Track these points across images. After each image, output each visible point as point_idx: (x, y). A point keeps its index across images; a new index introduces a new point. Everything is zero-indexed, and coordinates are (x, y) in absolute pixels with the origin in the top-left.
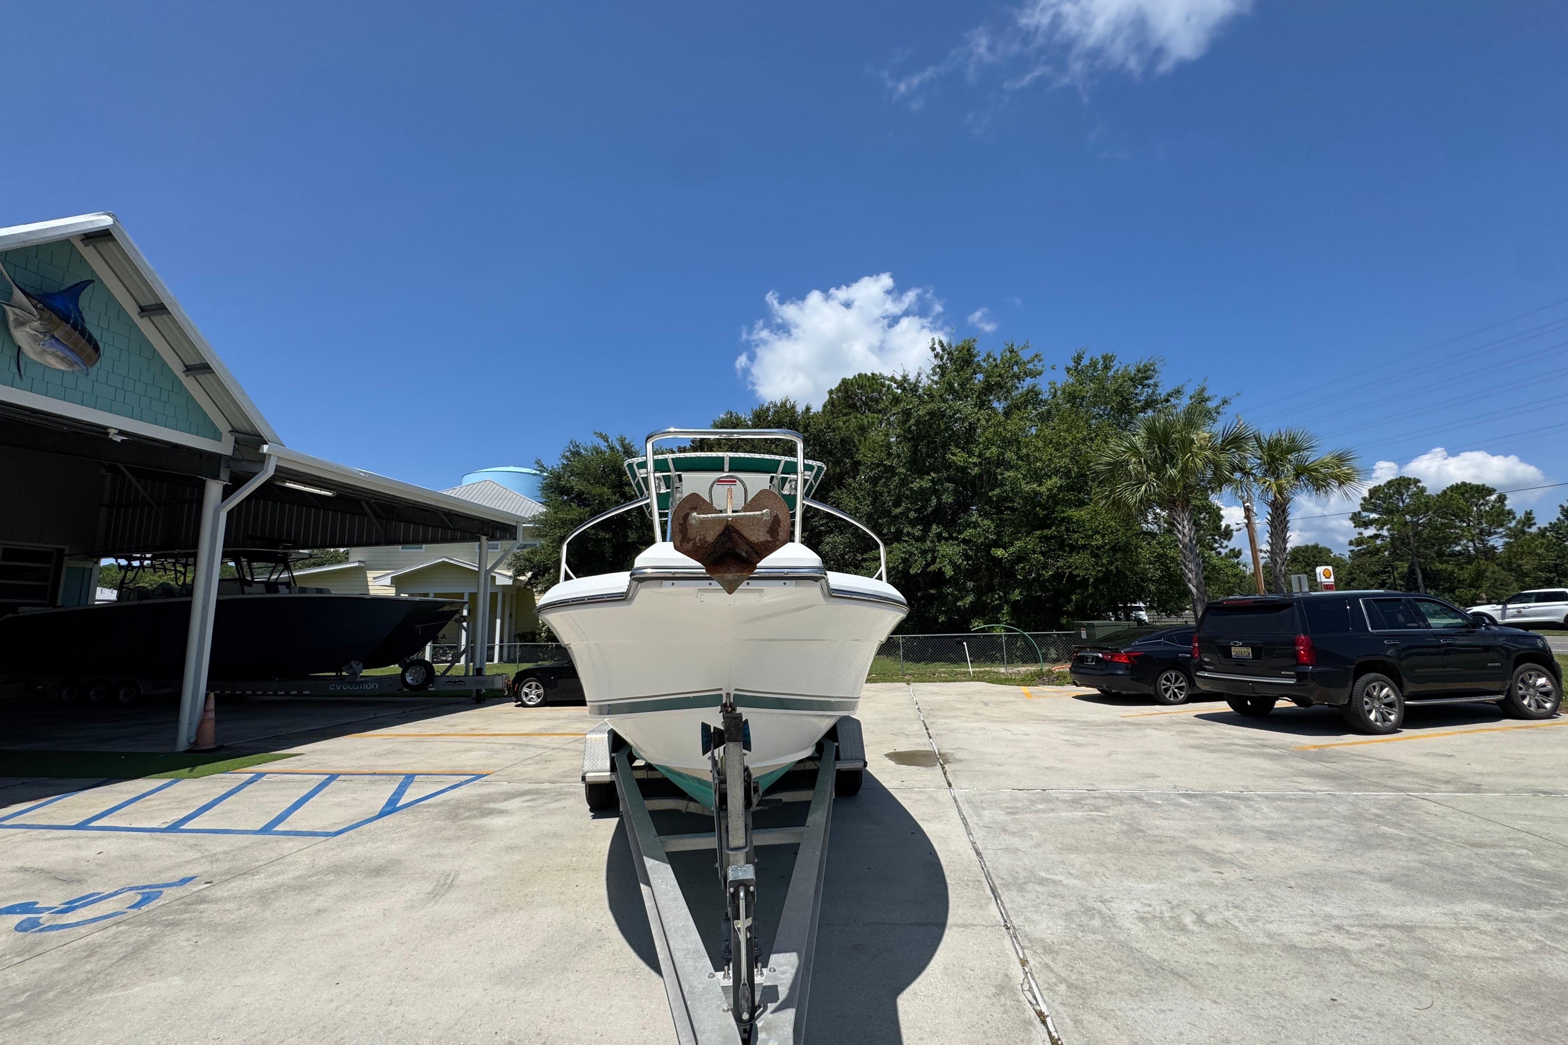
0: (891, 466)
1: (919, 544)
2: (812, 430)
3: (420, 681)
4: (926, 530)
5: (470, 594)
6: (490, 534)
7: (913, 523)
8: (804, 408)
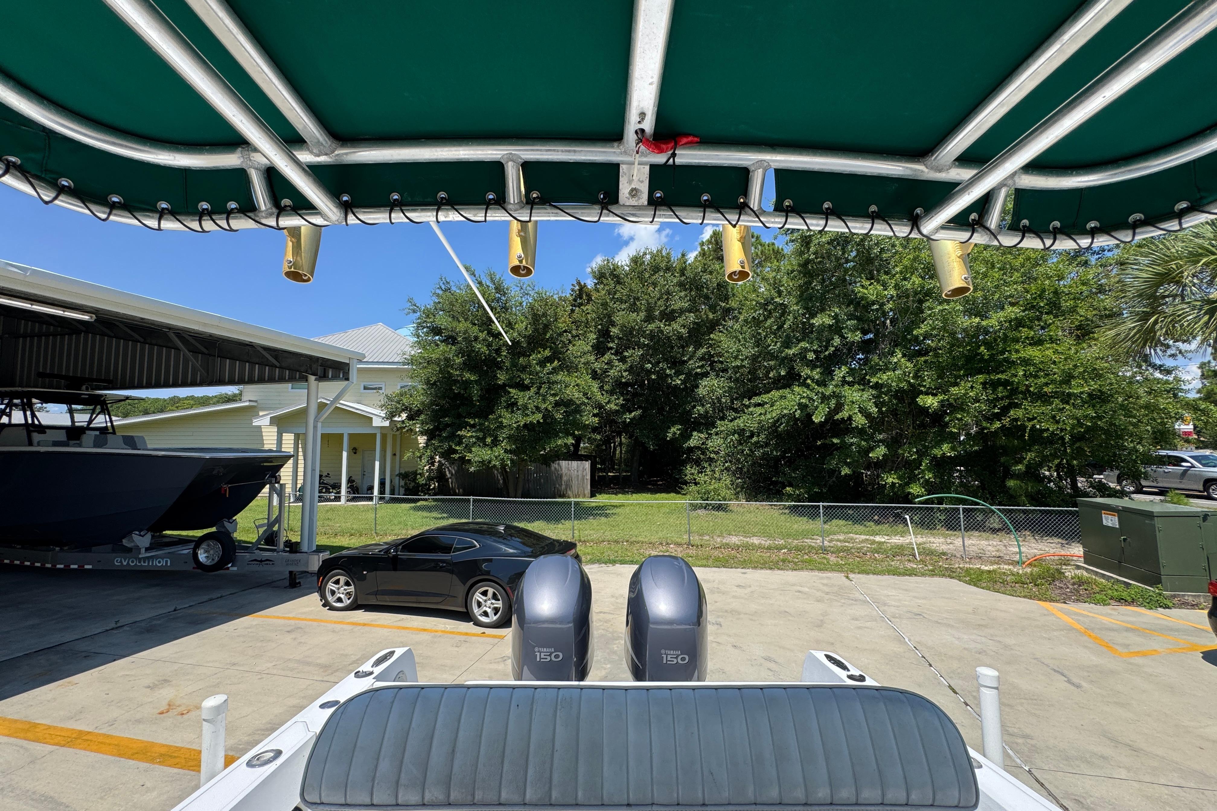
0: (782, 304)
1: (821, 389)
2: (688, 273)
3: (216, 559)
4: (828, 373)
5: (349, 434)
6: (320, 371)
7: (812, 365)
8: (680, 256)
